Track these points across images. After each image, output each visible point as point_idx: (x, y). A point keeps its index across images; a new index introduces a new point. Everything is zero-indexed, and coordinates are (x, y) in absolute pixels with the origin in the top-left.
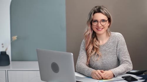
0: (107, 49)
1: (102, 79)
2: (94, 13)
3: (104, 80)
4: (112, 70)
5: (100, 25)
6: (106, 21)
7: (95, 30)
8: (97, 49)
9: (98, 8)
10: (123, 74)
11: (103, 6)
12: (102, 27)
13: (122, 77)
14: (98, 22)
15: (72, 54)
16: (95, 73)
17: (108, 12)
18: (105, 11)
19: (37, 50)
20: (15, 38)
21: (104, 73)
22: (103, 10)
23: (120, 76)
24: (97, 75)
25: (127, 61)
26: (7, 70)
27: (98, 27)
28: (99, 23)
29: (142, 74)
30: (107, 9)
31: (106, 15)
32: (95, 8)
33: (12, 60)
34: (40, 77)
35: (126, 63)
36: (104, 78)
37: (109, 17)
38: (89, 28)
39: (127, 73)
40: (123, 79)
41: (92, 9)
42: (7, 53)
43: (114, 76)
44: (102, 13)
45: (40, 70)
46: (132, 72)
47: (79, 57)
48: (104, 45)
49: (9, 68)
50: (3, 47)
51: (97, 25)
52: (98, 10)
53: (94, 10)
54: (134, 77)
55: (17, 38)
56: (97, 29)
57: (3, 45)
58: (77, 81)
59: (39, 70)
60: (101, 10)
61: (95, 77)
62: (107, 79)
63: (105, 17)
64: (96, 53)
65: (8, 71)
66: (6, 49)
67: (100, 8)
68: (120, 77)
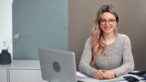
0: (113, 49)
1: (104, 79)
2: (102, 13)
3: (105, 80)
4: (113, 70)
5: (108, 24)
6: (114, 20)
7: (103, 29)
8: (103, 48)
9: (106, 7)
10: (125, 74)
11: (111, 5)
12: (110, 27)
13: (124, 78)
14: (106, 21)
15: (74, 53)
16: (97, 73)
17: (116, 11)
18: (114, 11)
19: (39, 48)
20: (17, 36)
21: (106, 73)
22: (111, 9)
23: (122, 76)
24: (99, 75)
25: (129, 61)
26: (8, 68)
27: (106, 26)
28: (108, 22)
29: (144, 74)
30: (115, 8)
31: (114, 14)
32: (104, 7)
33: (14, 59)
34: (41, 77)
35: (128, 63)
36: (106, 78)
37: (117, 16)
38: (97, 27)
39: (129, 73)
40: (124, 79)
41: (101, 8)
42: (9, 52)
43: (116, 76)
44: (111, 12)
45: (42, 69)
46: (133, 73)
47: (82, 56)
48: (110, 45)
49: (11, 67)
50: (5, 45)
51: (106, 24)
52: (106, 9)
53: (103, 9)
54: (136, 78)
55: (19, 36)
56: (105, 28)
57: (5, 43)
58: (78, 81)
59: (40, 69)
60: (110, 10)
61: (96, 77)
62: (108, 79)
63: (113, 17)
64: (102, 52)
65: (10, 70)
66: (8, 48)
67: (108, 8)
68: (122, 78)
